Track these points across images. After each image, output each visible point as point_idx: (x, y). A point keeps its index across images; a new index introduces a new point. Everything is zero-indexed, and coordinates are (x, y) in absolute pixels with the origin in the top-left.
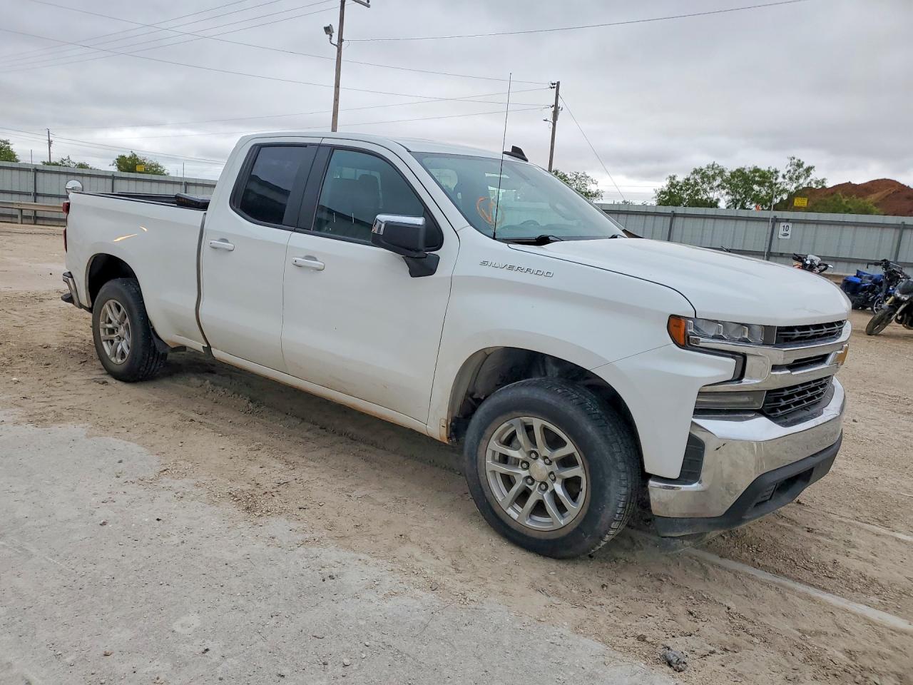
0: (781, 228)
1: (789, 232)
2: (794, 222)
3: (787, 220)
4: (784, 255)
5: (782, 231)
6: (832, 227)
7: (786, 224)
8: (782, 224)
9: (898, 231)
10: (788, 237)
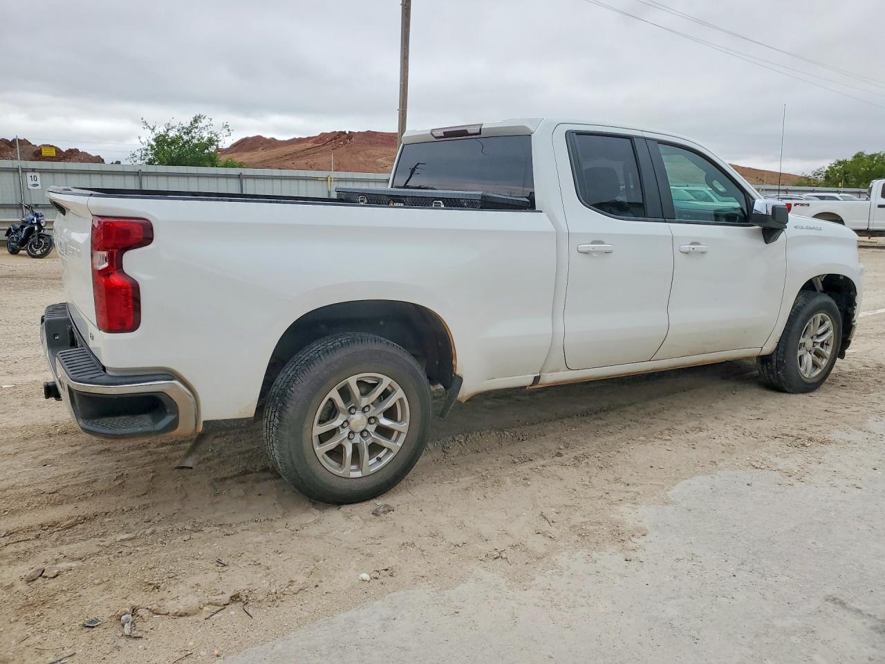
0: (29, 179)
1: (38, 182)
2: (41, 171)
3: (33, 170)
4: (39, 206)
5: (30, 182)
6: (81, 176)
7: (33, 174)
8: (29, 175)
9: (137, 178)
10: (39, 187)
